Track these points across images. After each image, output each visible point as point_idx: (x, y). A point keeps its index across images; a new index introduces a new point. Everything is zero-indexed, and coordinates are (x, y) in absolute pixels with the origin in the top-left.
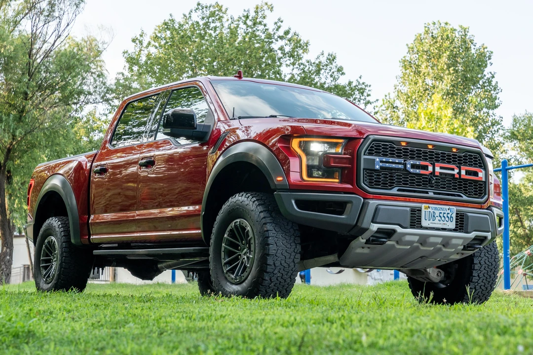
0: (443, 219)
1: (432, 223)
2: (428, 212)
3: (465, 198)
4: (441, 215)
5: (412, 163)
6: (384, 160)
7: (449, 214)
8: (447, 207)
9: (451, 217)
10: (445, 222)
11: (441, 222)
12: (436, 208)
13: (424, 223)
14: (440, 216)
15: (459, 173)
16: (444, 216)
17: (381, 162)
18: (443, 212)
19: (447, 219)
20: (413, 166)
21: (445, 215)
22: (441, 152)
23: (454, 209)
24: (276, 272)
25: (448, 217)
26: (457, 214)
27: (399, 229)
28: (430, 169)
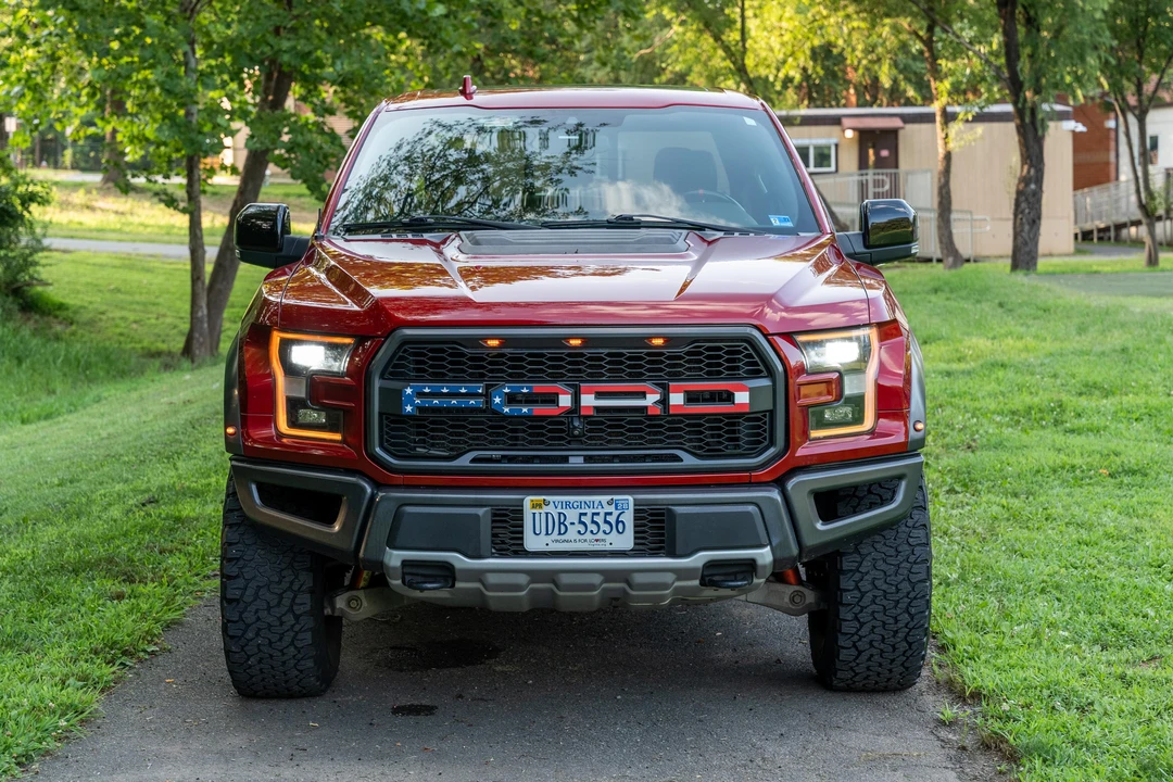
0: (593, 528)
1: (557, 541)
2: (543, 516)
3: (689, 461)
4: (587, 520)
5: (507, 390)
6: (427, 390)
7: (610, 514)
8: (605, 498)
9: (618, 522)
11: (588, 536)
12: (568, 505)
13: (531, 542)
14: (581, 522)
15: (664, 401)
16: (593, 522)
17: (421, 395)
18: (589, 511)
19: (607, 528)
20: (511, 399)
21: (599, 519)
22: (607, 351)
23: (629, 499)
25: (607, 522)
26: (638, 511)
27: (459, 560)
28: (565, 401)
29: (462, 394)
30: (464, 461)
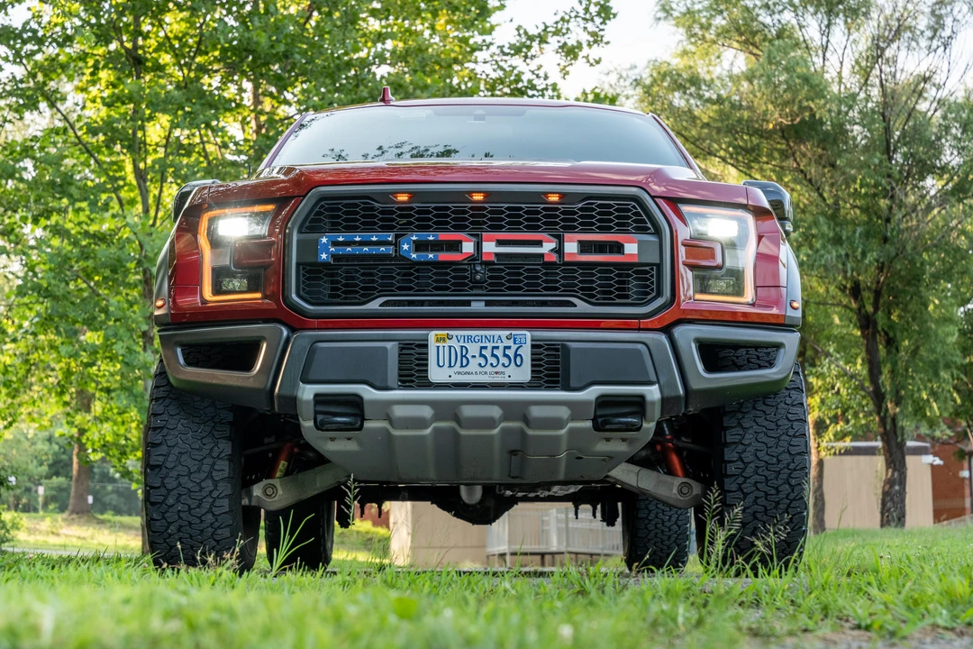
0: (493, 360)
1: (459, 373)
2: (447, 349)
3: (581, 306)
4: (487, 353)
5: (414, 238)
6: (341, 239)
7: (509, 348)
8: (505, 333)
9: (516, 355)
10: (500, 368)
11: (488, 368)
12: (469, 339)
13: (435, 374)
14: (482, 355)
15: (559, 251)
16: (493, 355)
17: (335, 244)
18: (490, 345)
19: (504, 360)
20: (420, 246)
21: (499, 353)
22: (506, 205)
23: (528, 334)
24: (171, 501)
25: (505, 355)
26: (533, 346)
27: (368, 393)
28: (468, 247)
29: (374, 243)
30: (374, 305)
